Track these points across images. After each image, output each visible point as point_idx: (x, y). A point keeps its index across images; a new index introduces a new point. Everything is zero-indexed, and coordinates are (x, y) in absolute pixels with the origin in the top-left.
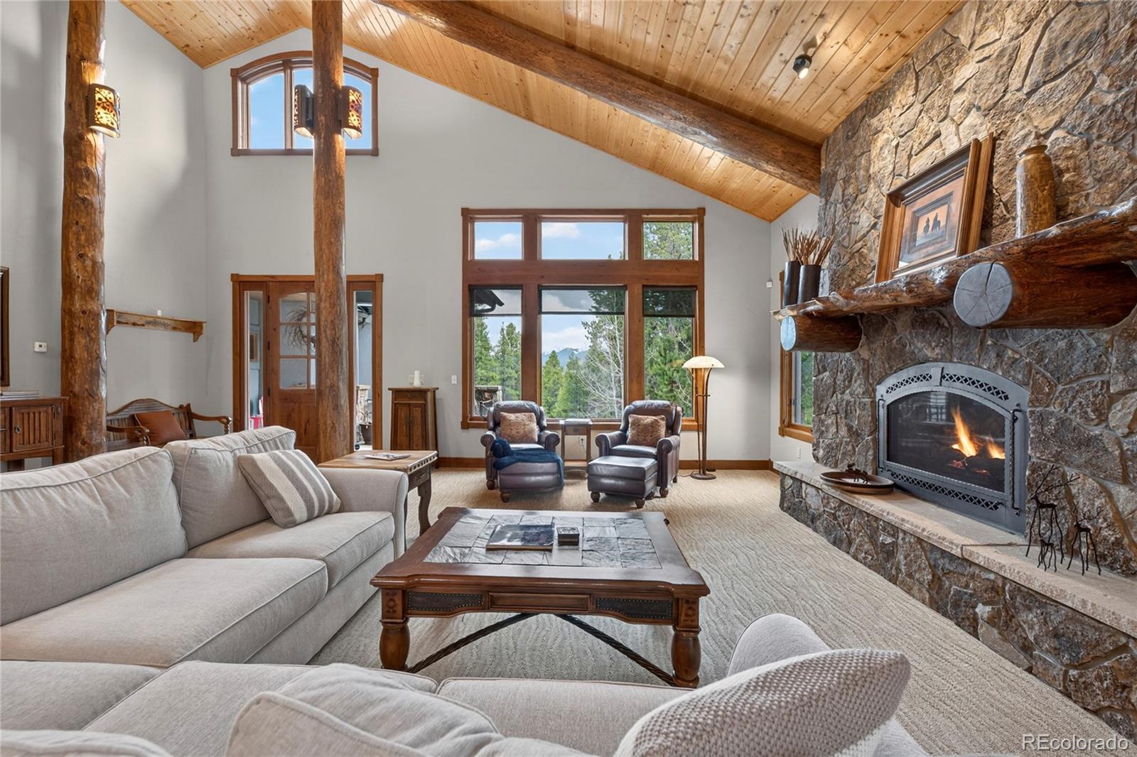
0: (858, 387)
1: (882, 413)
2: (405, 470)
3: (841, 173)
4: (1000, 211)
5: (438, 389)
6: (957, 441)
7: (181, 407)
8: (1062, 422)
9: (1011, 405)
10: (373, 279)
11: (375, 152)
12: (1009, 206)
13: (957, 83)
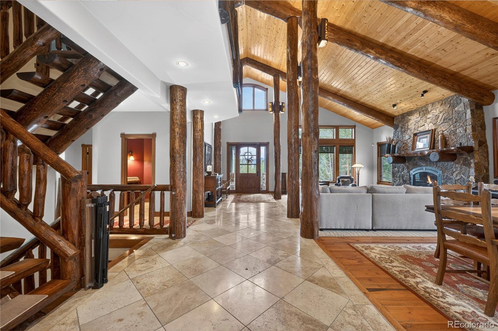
0: (406, 171)
1: (412, 177)
3: (400, 125)
4: (436, 141)
6: (428, 181)
8: (447, 176)
9: (439, 174)
10: (266, 144)
12: (438, 141)
13: (428, 117)
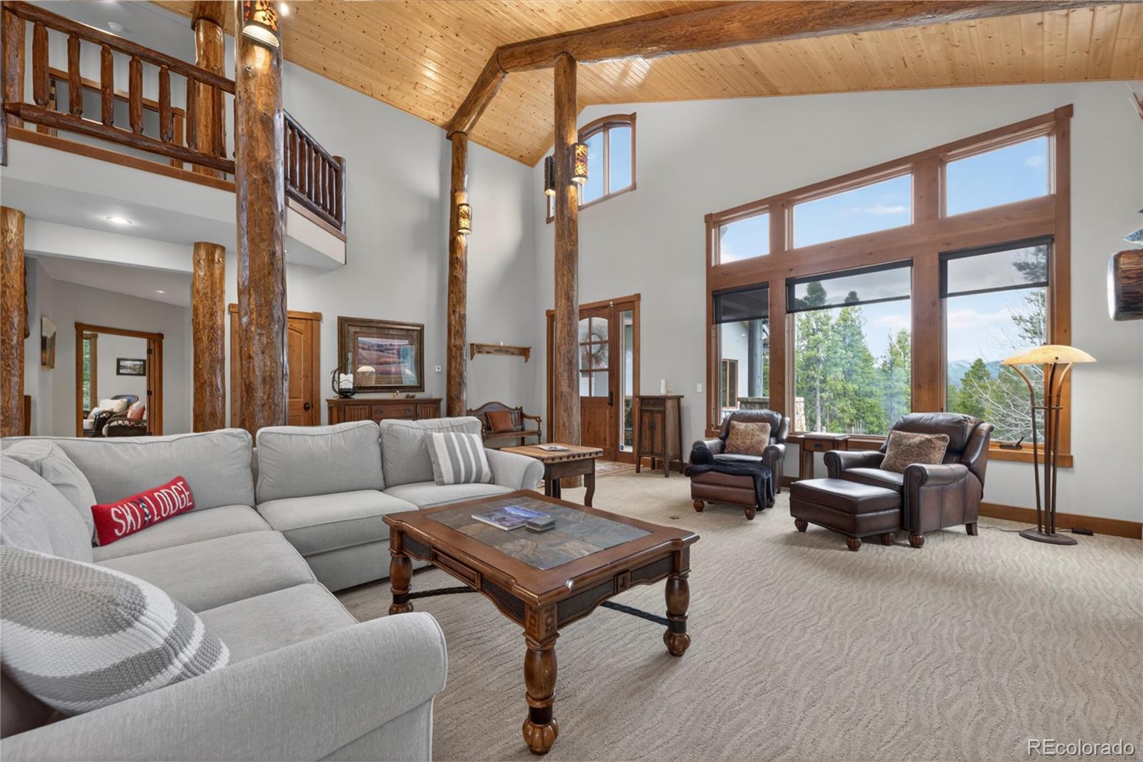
2: (542, 460)
5: (683, 397)
7: (517, 408)
10: (632, 299)
11: (634, 187)
